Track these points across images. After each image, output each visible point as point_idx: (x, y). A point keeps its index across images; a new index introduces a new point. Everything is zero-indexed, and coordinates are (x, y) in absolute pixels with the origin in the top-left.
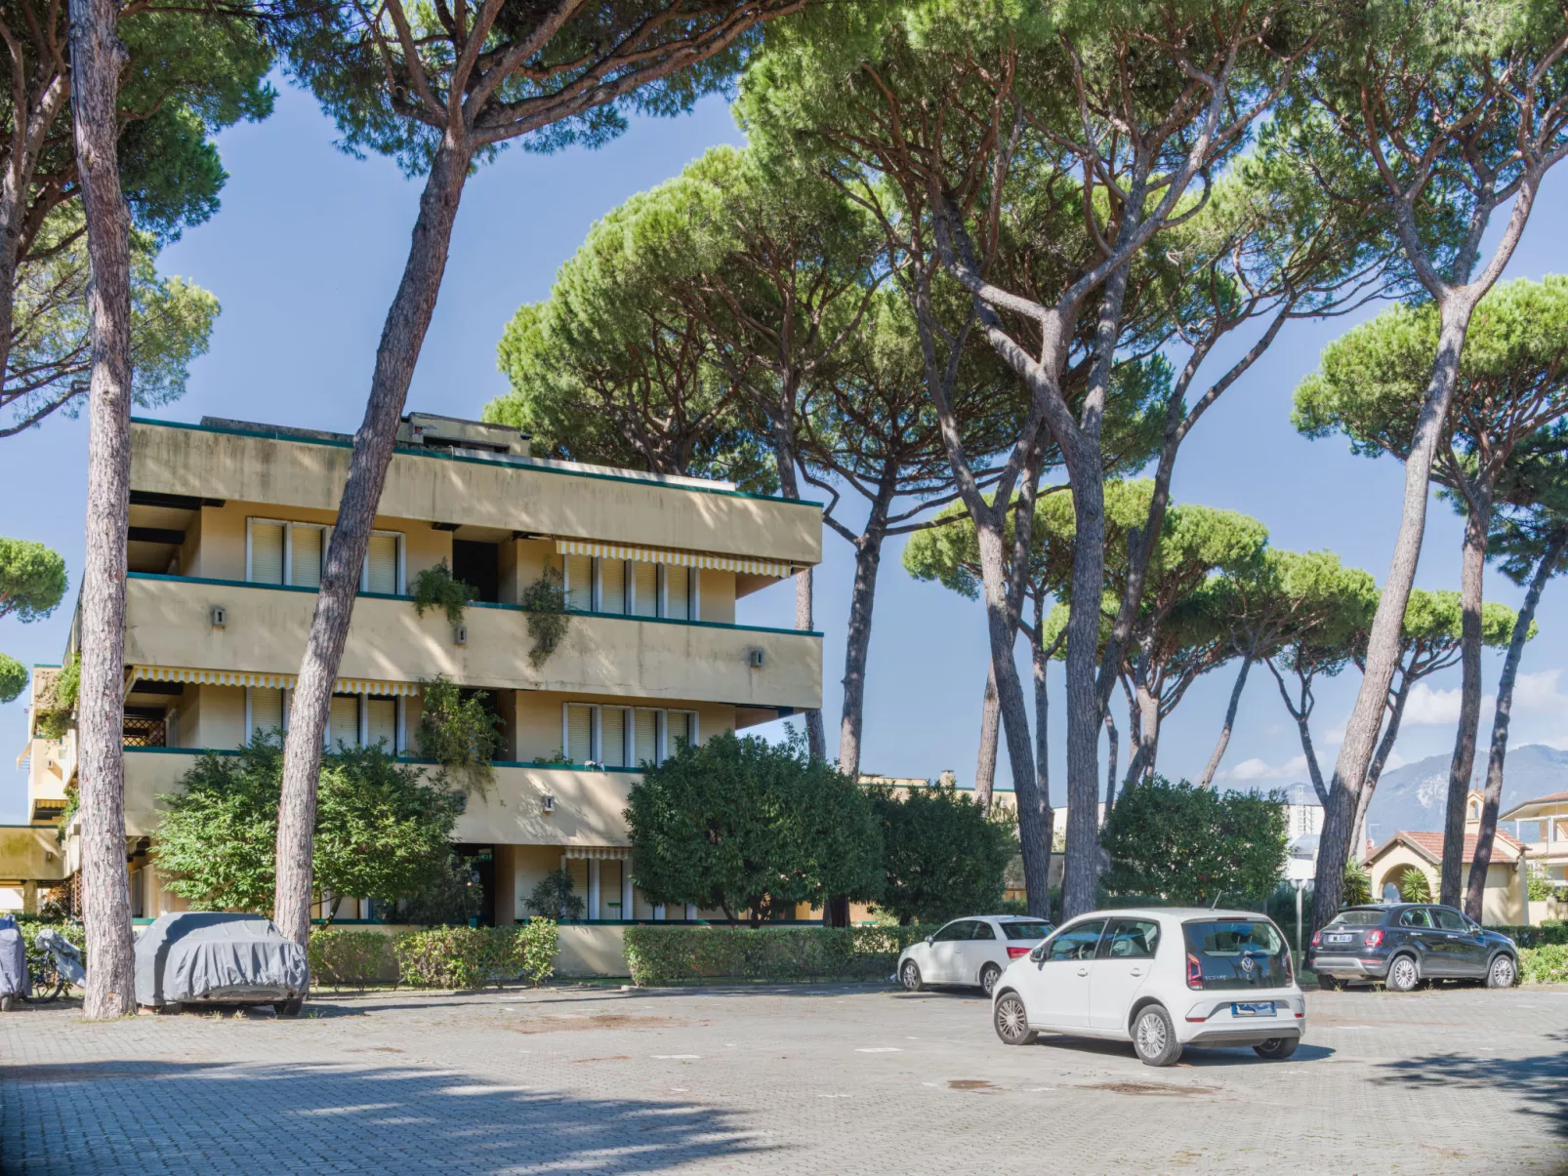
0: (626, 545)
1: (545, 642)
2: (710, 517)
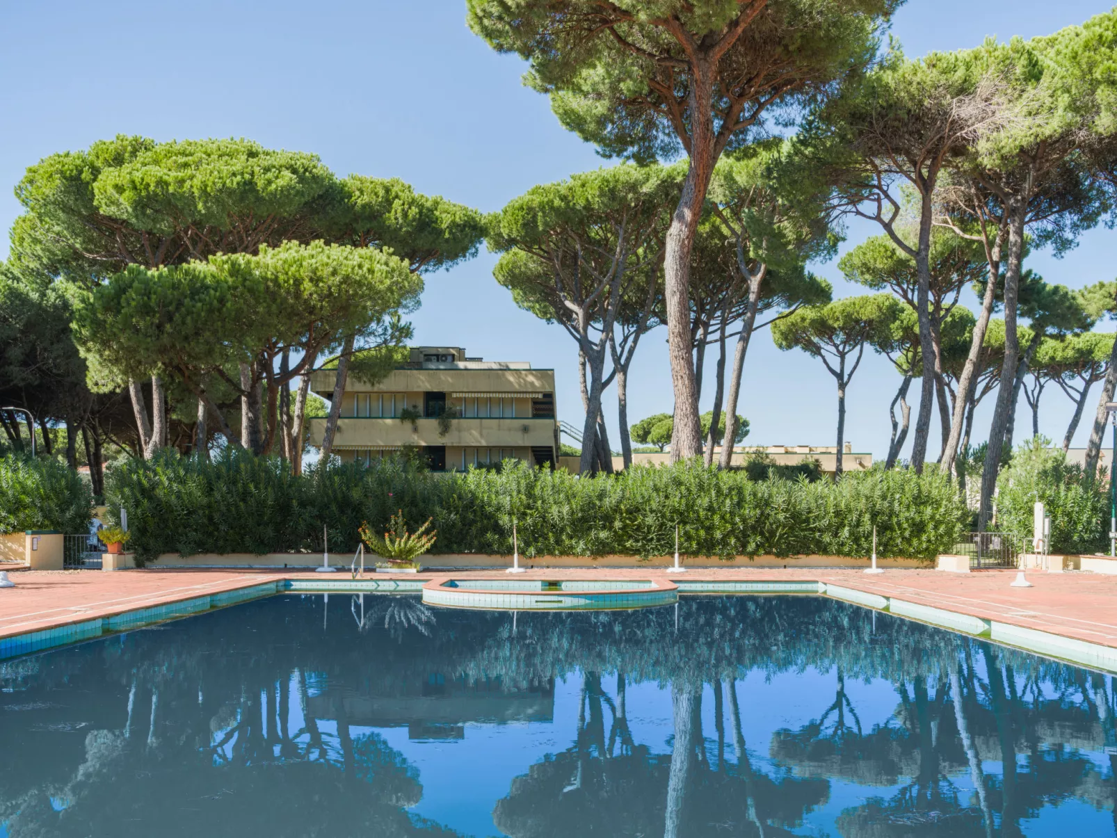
1: (445, 429)
2: (511, 379)
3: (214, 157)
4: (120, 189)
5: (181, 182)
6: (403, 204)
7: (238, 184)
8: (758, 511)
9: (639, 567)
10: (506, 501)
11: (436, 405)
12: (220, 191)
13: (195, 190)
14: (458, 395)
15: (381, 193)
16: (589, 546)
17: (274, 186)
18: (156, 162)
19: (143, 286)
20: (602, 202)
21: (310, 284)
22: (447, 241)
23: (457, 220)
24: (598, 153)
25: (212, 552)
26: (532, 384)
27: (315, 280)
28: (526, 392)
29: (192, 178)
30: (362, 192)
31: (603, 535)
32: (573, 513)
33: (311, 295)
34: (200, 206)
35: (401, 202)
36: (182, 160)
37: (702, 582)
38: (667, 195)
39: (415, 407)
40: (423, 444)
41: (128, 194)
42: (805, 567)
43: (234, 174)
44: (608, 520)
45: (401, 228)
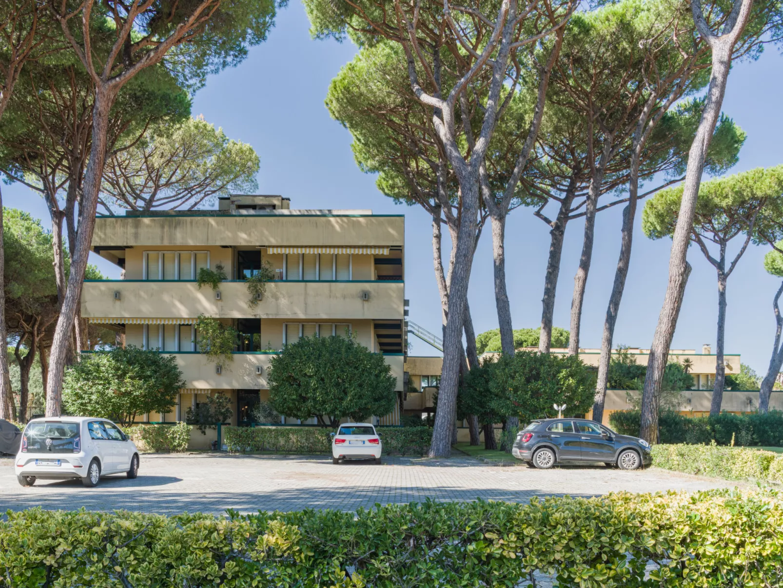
0: (302, 247)
28: (366, 247)
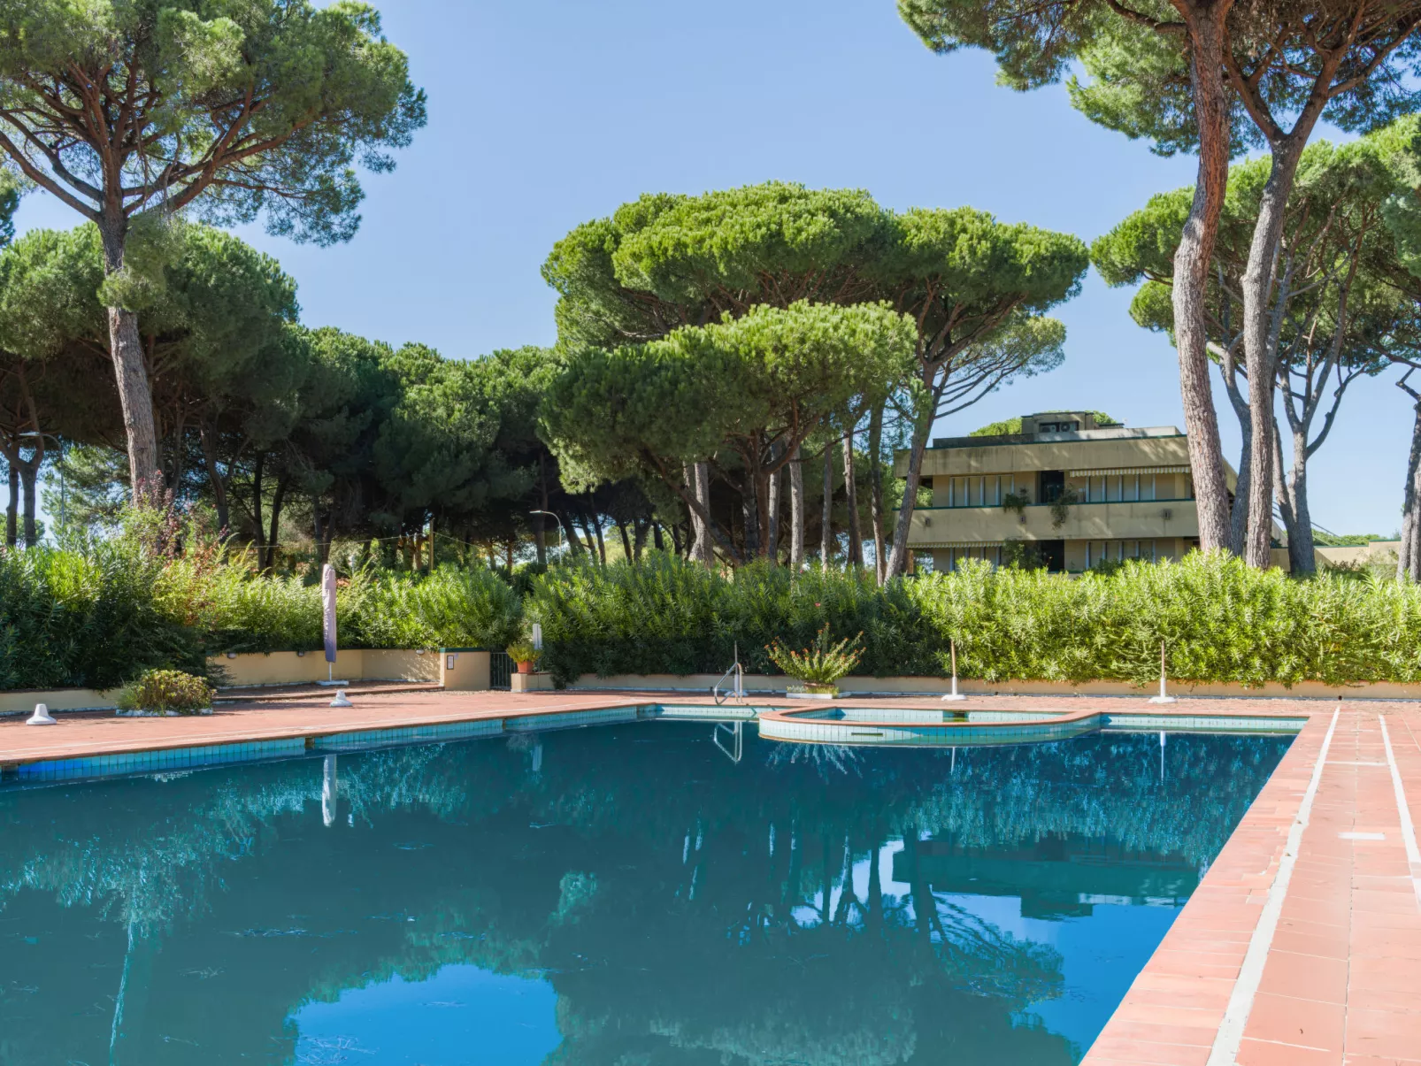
1: (1061, 518)
2: (1147, 449)
3: (740, 208)
4: (637, 257)
5: (701, 241)
6: (971, 239)
7: (762, 237)
8: (1292, 623)
9: (1133, 695)
10: (957, 611)
11: (1052, 487)
12: (743, 247)
13: (715, 250)
14: (1078, 474)
15: (943, 226)
16: (1063, 667)
17: (804, 235)
18: (679, 222)
19: (596, 372)
20: (1244, 207)
21: (773, 355)
22: (1030, 279)
23: (1043, 251)
24: (1153, 151)
25: (632, 672)
26: (1174, 454)
27: (780, 349)
28: (1168, 466)
29: (712, 235)
30: (919, 229)
31: (1081, 653)
32: (1041, 626)
33: (777, 367)
34: (722, 268)
35: (968, 236)
36: (705, 215)
37: (1149, 715)
38: (1341, 185)
39: (1024, 491)
40: (1032, 537)
41: (646, 262)
42: (1367, 698)
43: (759, 226)
44: (1087, 632)
45: (969, 269)
